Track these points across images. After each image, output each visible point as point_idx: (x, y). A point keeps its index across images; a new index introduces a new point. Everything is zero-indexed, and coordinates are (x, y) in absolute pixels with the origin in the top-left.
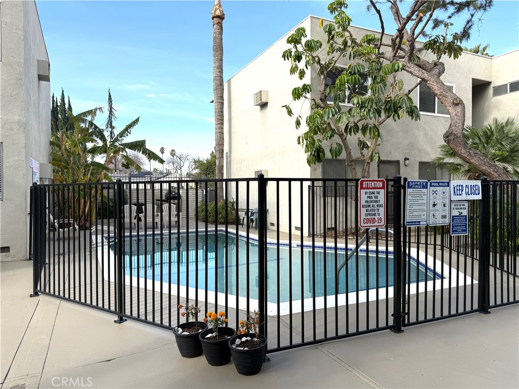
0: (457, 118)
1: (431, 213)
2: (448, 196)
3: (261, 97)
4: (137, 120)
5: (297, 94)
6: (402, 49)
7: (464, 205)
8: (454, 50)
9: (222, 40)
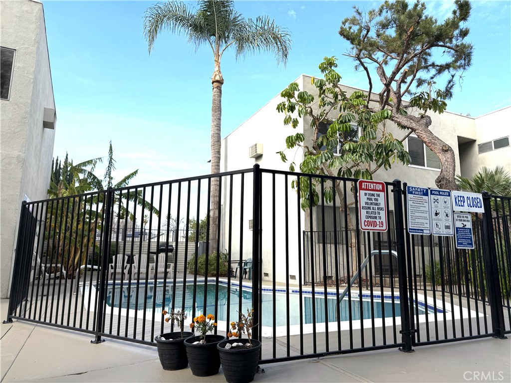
0: (447, 164)
1: (434, 222)
2: (449, 205)
3: (256, 150)
4: (136, 172)
5: (291, 142)
6: (389, 105)
7: (467, 217)
8: (438, 106)
9: (220, 102)
